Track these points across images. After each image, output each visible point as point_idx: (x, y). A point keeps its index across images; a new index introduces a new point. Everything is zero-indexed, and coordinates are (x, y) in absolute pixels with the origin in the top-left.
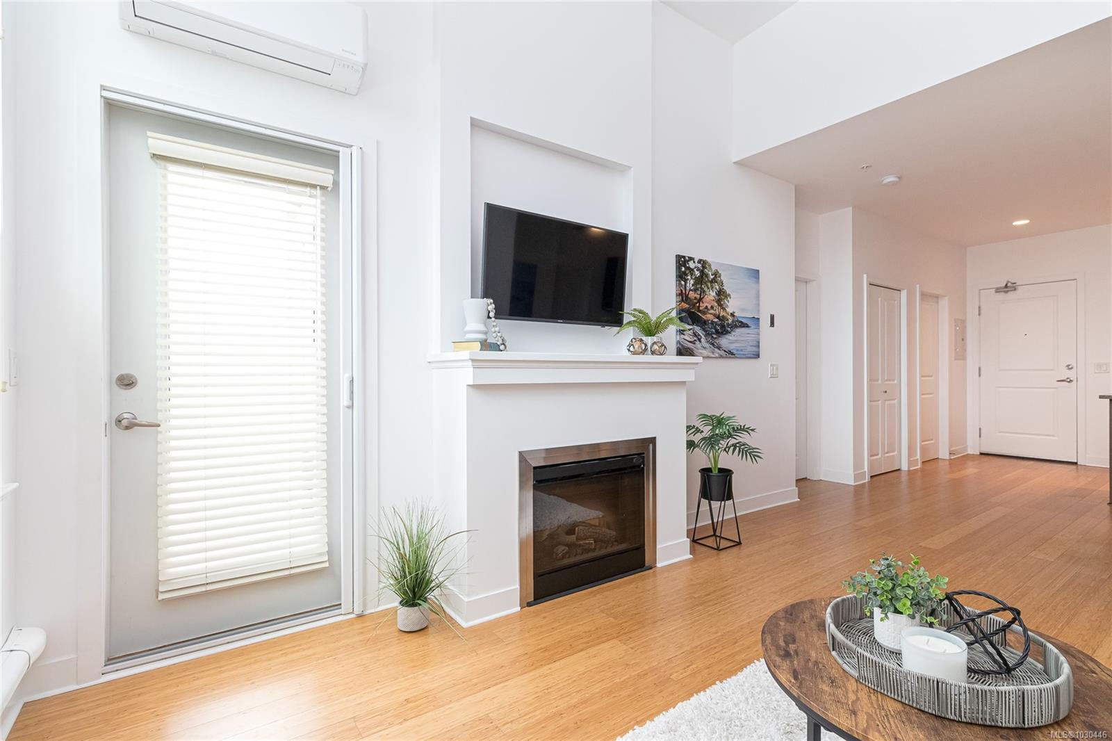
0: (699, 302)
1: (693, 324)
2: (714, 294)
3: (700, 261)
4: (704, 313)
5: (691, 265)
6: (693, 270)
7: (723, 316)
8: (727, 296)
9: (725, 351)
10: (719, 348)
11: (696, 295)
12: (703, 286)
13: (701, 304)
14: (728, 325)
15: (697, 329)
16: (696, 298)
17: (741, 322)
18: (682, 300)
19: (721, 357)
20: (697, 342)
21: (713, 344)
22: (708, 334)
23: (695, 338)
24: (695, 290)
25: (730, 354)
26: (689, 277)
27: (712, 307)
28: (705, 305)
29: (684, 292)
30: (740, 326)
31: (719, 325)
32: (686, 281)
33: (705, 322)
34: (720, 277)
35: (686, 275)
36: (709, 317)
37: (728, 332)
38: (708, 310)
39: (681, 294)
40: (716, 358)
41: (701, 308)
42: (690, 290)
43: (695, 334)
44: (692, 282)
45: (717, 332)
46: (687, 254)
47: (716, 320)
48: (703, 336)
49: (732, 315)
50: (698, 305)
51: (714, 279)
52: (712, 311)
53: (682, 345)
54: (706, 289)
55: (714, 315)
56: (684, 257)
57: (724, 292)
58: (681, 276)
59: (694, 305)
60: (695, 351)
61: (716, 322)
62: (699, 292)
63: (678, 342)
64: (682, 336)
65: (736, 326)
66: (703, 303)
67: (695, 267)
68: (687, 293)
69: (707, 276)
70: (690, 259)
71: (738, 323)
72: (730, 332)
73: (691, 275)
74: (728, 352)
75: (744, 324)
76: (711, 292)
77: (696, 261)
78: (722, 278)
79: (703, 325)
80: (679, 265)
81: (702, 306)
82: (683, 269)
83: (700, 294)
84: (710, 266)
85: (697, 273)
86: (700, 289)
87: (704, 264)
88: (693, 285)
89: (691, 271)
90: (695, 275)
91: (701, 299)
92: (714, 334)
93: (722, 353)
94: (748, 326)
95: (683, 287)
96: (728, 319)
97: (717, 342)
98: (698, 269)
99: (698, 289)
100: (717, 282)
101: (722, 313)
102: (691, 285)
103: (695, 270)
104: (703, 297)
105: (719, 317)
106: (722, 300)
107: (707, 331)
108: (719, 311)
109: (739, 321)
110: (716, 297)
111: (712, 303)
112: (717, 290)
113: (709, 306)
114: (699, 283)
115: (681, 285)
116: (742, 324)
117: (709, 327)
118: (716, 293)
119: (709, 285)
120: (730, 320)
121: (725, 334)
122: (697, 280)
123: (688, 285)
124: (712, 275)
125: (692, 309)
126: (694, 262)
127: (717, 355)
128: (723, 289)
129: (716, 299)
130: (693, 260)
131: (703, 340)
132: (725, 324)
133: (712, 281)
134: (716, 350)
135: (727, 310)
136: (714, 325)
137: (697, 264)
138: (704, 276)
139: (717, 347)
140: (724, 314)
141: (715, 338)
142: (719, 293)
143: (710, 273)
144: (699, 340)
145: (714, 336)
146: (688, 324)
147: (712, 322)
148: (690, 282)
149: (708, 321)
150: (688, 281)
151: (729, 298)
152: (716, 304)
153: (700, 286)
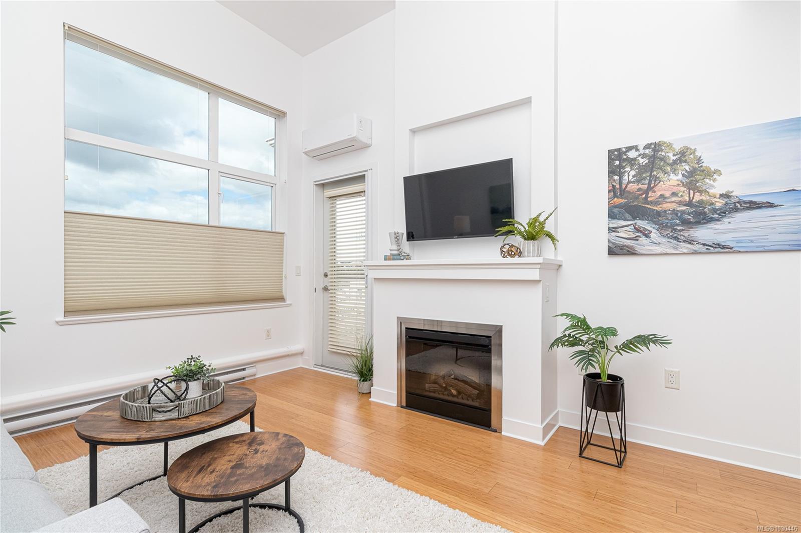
0: (646, 192)
1: (634, 218)
2: (680, 177)
3: (647, 147)
4: (656, 203)
5: (632, 154)
6: (635, 159)
7: (701, 202)
8: (709, 174)
9: (704, 245)
10: (690, 241)
11: (640, 186)
12: (655, 173)
13: (651, 194)
14: (714, 211)
15: (643, 224)
16: (639, 190)
17: (751, 202)
18: (615, 196)
19: (695, 253)
20: (643, 240)
21: (676, 238)
22: (662, 227)
23: (638, 234)
24: (638, 181)
25: (721, 248)
26: (628, 169)
28: (659, 194)
29: (618, 186)
31: (689, 214)
32: (621, 176)
33: (658, 214)
35: (624, 168)
36: (668, 206)
37: (712, 220)
38: (666, 198)
39: (613, 190)
40: (683, 254)
41: (649, 199)
42: (629, 182)
43: (637, 230)
44: (633, 173)
45: (685, 222)
46: (622, 144)
47: (684, 208)
48: (654, 231)
49: (725, 196)
50: (644, 196)
51: (680, 159)
52: (674, 199)
53: (613, 243)
54: (661, 175)
55: (680, 203)
56: (619, 150)
57: (703, 171)
58: (614, 171)
59: (636, 198)
60: (638, 249)
61: (683, 212)
62: (647, 182)
63: (609, 241)
64: (614, 234)
65: (736, 210)
66: (655, 192)
67: (640, 155)
68: (624, 186)
69: (663, 159)
70: (629, 149)
71: (741, 205)
72: (718, 220)
73: (632, 165)
74: (714, 246)
75: (759, 204)
76: (672, 176)
77: (641, 148)
78: (698, 154)
79: (655, 217)
80: (611, 160)
81: (652, 196)
82: (617, 163)
83: (650, 184)
84: (670, 146)
85: (643, 161)
86: (648, 178)
87: (656, 147)
88: (634, 176)
89: (631, 162)
90: (639, 164)
91: (650, 188)
92: (678, 225)
93: (697, 247)
94: (771, 205)
95: (618, 182)
96: (712, 204)
97: (686, 234)
98: (644, 156)
99: (644, 179)
100: (685, 161)
101: (697, 197)
102: (631, 177)
103: (639, 158)
104: (655, 186)
105: (690, 204)
106: (697, 181)
107: (662, 224)
108: (691, 196)
109: (745, 202)
110: (685, 180)
111: (675, 189)
112: (686, 171)
113: (667, 194)
114: (646, 172)
115: (614, 180)
116: (753, 205)
117: (667, 219)
118: (683, 175)
119: (668, 168)
120: (719, 203)
121: (705, 223)
122: (642, 169)
123: (626, 177)
124: (674, 155)
125: (633, 202)
126: (637, 150)
127: (685, 251)
128: (702, 166)
129: (683, 183)
130: (636, 148)
131: (655, 235)
132: (706, 210)
133: (675, 162)
134: (683, 244)
135: (712, 191)
136: (679, 215)
137: (642, 151)
138: (657, 161)
139: (684, 241)
140: (704, 198)
141: (680, 231)
142: (691, 173)
143: (671, 155)
144: (647, 236)
145: (679, 228)
146: (625, 220)
147: (674, 212)
148: (630, 173)
149: (665, 211)
150: (626, 174)
151: (715, 176)
152: (683, 189)
153: (649, 174)
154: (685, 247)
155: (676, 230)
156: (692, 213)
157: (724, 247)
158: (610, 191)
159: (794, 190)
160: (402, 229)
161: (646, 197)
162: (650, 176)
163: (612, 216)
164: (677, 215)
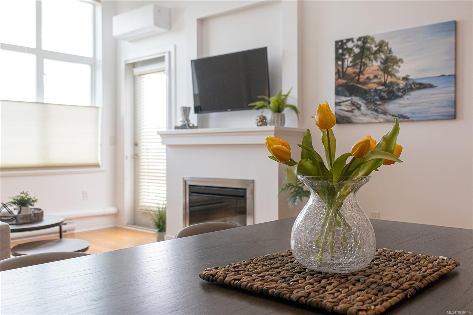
0: (359, 75)
1: (351, 95)
2: (379, 63)
3: (359, 39)
4: (365, 83)
5: (350, 45)
6: (351, 49)
7: (391, 83)
8: (396, 61)
9: (393, 116)
10: (385, 113)
11: (355, 70)
12: (364, 60)
13: (361, 76)
14: (399, 90)
15: (356, 99)
16: (354, 73)
17: (420, 84)
18: (339, 77)
19: (388, 122)
20: (356, 112)
21: (376, 111)
22: (368, 102)
23: (353, 108)
24: (354, 66)
26: (347, 56)
27: (375, 77)
28: (366, 76)
29: (341, 70)
30: (419, 88)
31: (384, 92)
32: (343, 61)
33: (366, 92)
34: (387, 45)
35: (344, 55)
36: (372, 86)
37: (397, 97)
38: (371, 79)
39: (338, 73)
40: (381, 122)
41: (361, 80)
42: (348, 67)
43: (353, 104)
44: (350, 59)
45: (382, 99)
46: (344, 37)
47: (381, 88)
48: (363, 105)
49: (406, 79)
50: (357, 78)
51: (379, 50)
52: (375, 80)
53: (338, 115)
54: (367, 62)
55: (379, 84)
56: (341, 41)
57: (392, 59)
58: (339, 58)
59: (352, 79)
60: (354, 119)
61: (381, 91)
62: (359, 67)
63: (336, 113)
64: (338, 107)
65: (411, 89)
66: (363, 75)
67: (354, 46)
68: (345, 70)
69: (369, 49)
70: (348, 40)
71: (414, 86)
72: (401, 97)
73: (350, 53)
74: (399, 116)
75: (425, 85)
76: (374, 63)
77: (355, 40)
78: (390, 46)
79: (363, 94)
80: (337, 49)
81: (362, 78)
82: (340, 51)
83: (360, 68)
84: (373, 39)
85: (357, 51)
86: (360, 64)
87: (364, 40)
88: (351, 62)
89: (350, 50)
90: (354, 53)
91: (361, 72)
92: (378, 100)
93: (389, 117)
94: (431, 86)
95: (341, 66)
96: (398, 85)
97: (382, 108)
98: (357, 46)
99: (357, 64)
100: (382, 52)
101: (389, 80)
102: (349, 63)
103: (354, 48)
104: (364, 70)
105: (384, 84)
106: (389, 67)
107: (368, 100)
108: (386, 78)
109: (417, 84)
110: (382, 66)
111: (376, 73)
112: (383, 59)
113: (371, 76)
114: (358, 59)
115: (339, 65)
116: (422, 86)
117: (371, 96)
118: (381, 62)
119: (372, 57)
120: (402, 84)
121: (393, 99)
122: (357, 57)
123: (346, 63)
124: (376, 47)
125: (350, 82)
126: (353, 42)
127: (382, 120)
128: (392, 56)
129: (380, 68)
130: (351, 40)
131: (363, 108)
132: (394, 89)
133: (376, 52)
134: (380, 115)
135: (398, 75)
136: (378, 92)
137: (356, 43)
138: (365, 51)
139: (382, 113)
140: (393, 80)
141: (379, 105)
142: (386, 61)
143: (373, 46)
144: (359, 109)
145: (378, 103)
146: (346, 96)
147: (376, 91)
148: (348, 60)
149: (370, 90)
150: (346, 60)
151: (400, 64)
152: (381, 73)
153: (360, 61)
154: (382, 118)
155: (376, 104)
156: (386, 91)
157: (405, 117)
158: (336, 73)
159: (444, 75)
160: (190, 104)
161: (359, 79)
162: (361, 62)
163: (337, 93)
164: (377, 92)
